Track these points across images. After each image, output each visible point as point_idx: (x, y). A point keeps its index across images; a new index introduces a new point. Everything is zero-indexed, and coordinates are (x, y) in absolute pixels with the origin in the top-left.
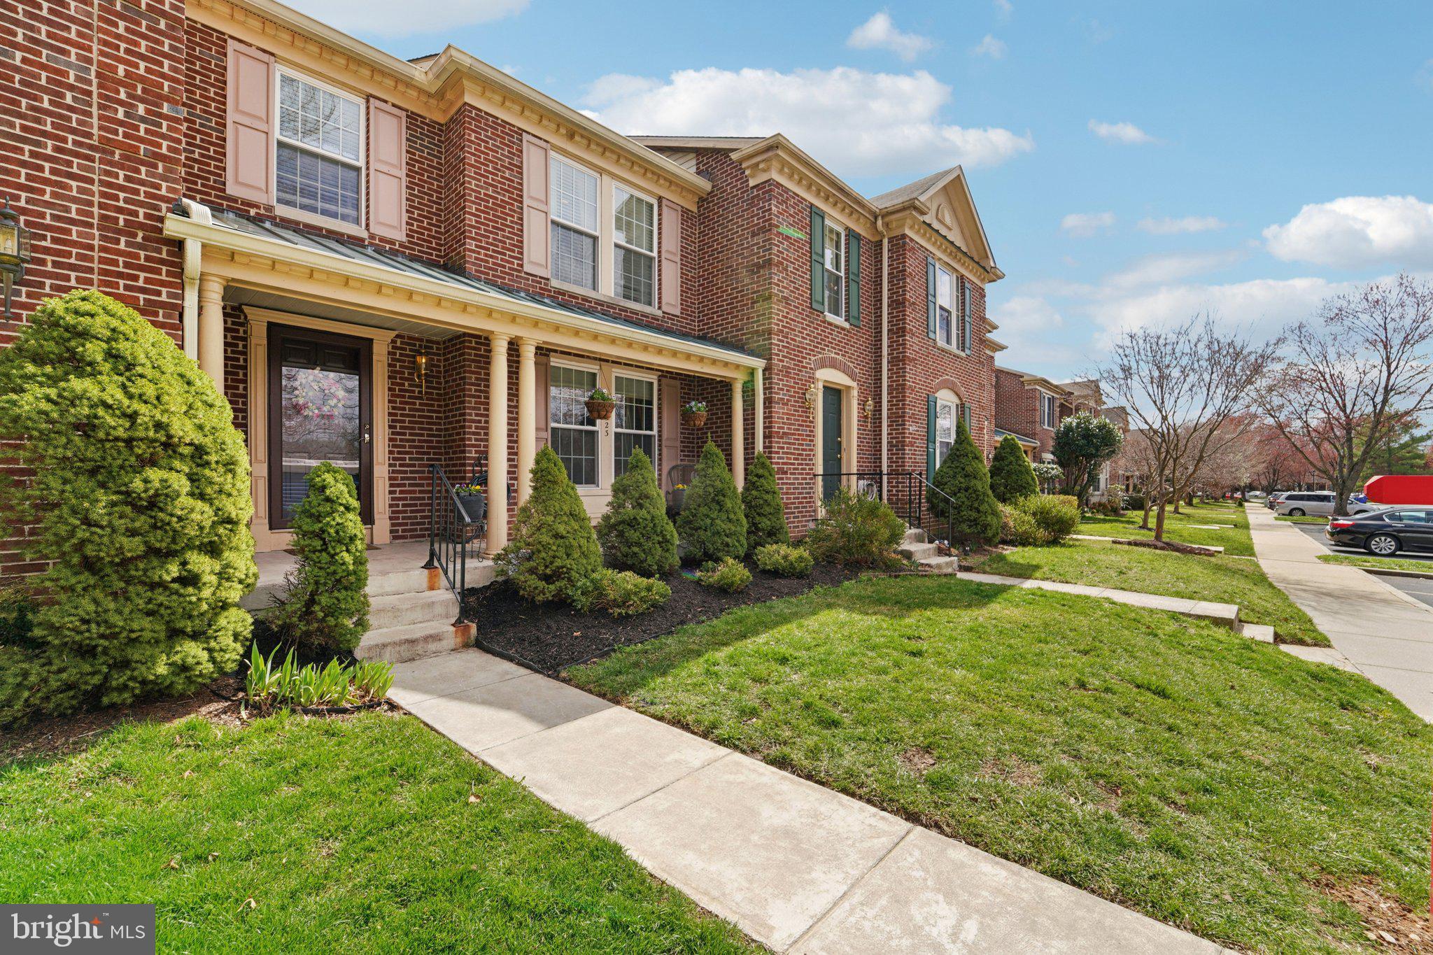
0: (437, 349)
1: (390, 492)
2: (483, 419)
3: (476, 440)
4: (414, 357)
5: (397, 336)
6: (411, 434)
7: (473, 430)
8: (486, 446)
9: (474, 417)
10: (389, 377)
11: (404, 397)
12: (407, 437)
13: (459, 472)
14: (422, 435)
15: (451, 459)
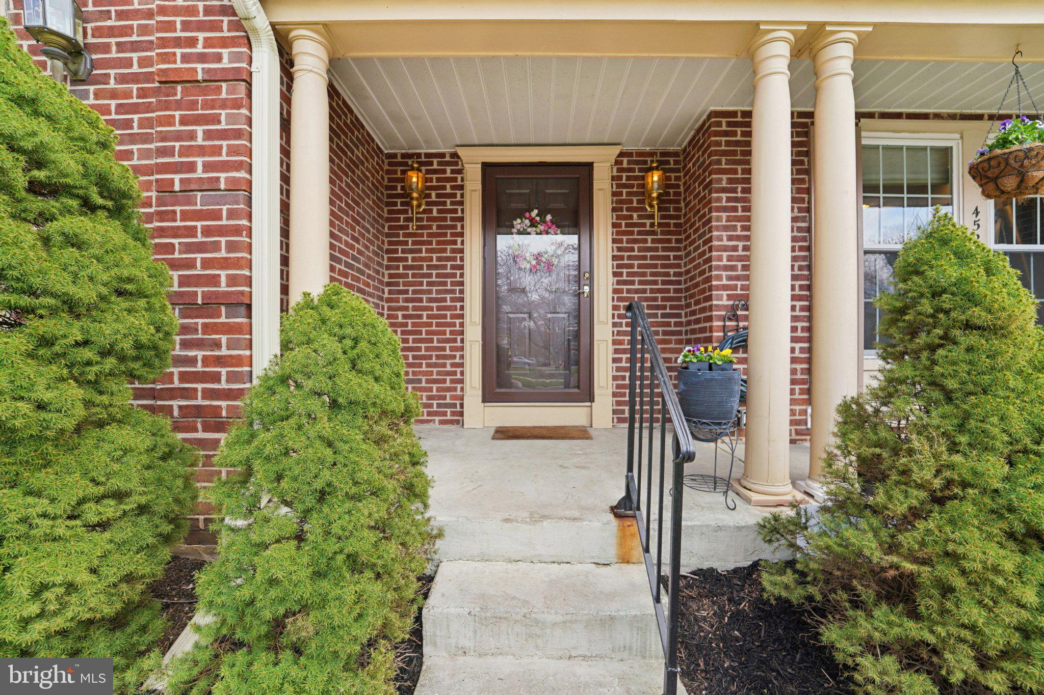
0: (676, 163)
1: (615, 360)
2: (741, 244)
3: (730, 278)
4: (643, 178)
5: (622, 154)
6: (641, 283)
7: (725, 262)
8: (745, 288)
9: (725, 242)
10: (614, 210)
11: (632, 233)
12: (636, 286)
13: (703, 330)
14: (655, 282)
15: (693, 313)
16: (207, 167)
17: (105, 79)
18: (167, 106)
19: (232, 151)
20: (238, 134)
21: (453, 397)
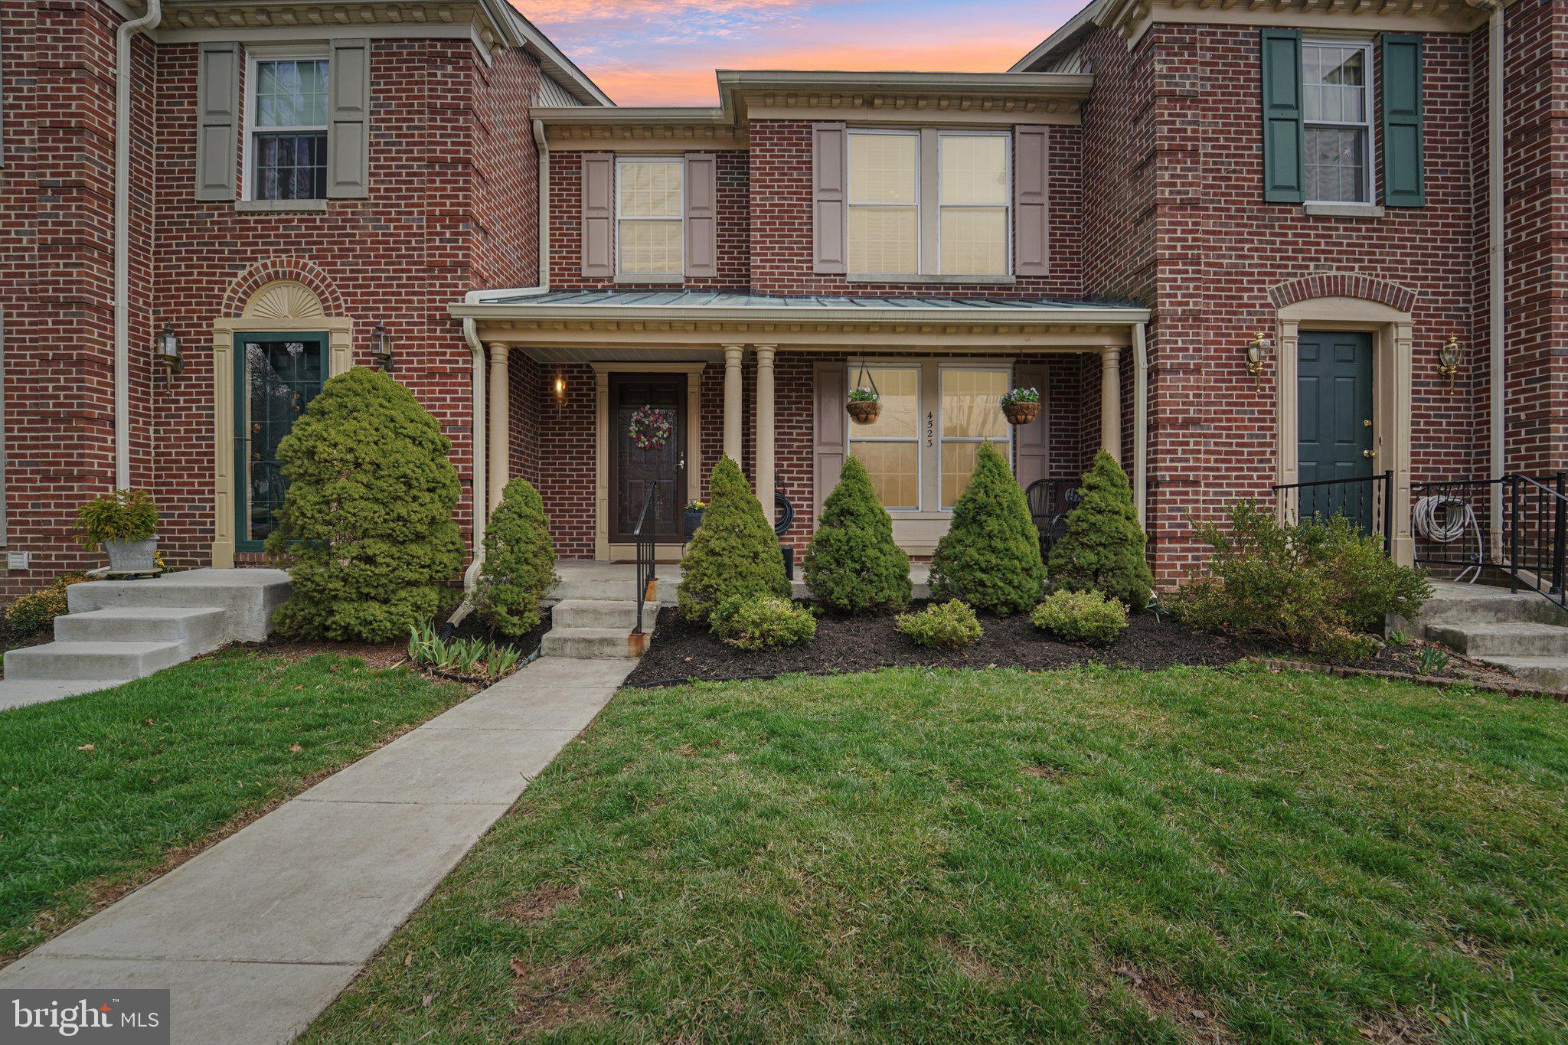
16: (452, 415)
17: (400, 369)
18: (432, 384)
19: (464, 407)
20: (467, 399)
21: (588, 539)
